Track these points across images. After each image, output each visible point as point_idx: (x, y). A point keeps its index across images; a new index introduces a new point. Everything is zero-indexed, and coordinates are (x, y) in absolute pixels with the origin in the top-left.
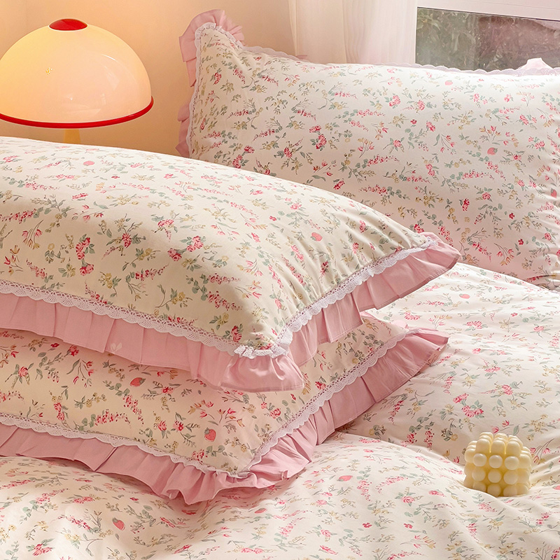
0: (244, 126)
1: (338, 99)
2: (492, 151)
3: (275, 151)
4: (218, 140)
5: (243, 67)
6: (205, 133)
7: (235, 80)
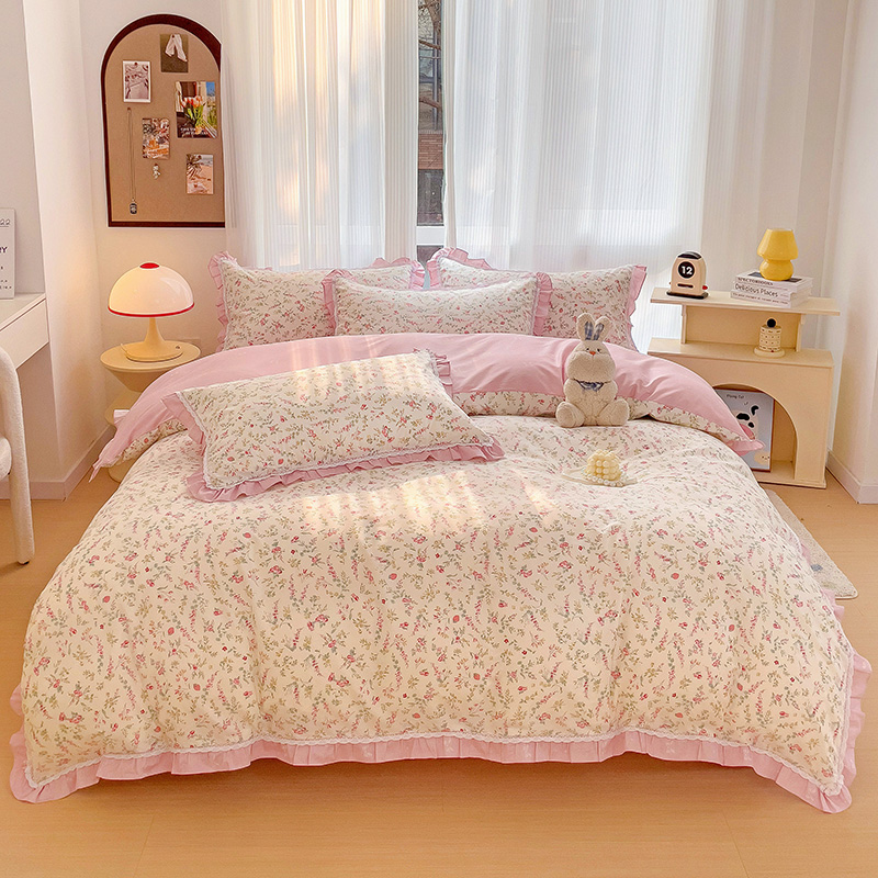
0: (261, 304)
1: (304, 287)
7: (249, 283)
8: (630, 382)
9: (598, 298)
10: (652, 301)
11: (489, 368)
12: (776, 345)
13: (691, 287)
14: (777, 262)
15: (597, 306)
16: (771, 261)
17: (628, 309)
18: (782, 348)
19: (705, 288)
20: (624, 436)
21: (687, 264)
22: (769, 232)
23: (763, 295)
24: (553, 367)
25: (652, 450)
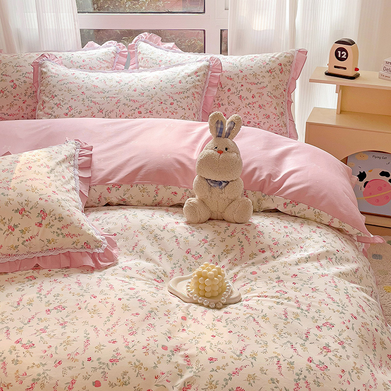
8: (259, 177)
9: (262, 80)
10: (311, 81)
11: (129, 160)
13: (345, 68)
17: (289, 87)
19: (357, 69)
20: (242, 238)
21: (343, 50)
24: (190, 160)
25: (268, 254)
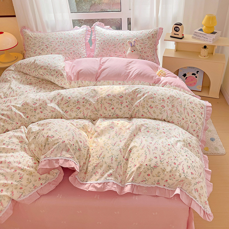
0: (34, 46)
1: (48, 40)
2: (73, 44)
3: (40, 50)
4: (31, 49)
5: (32, 36)
6: (28, 48)
7: (31, 39)
9: (145, 42)
10: (165, 40)
12: (206, 54)
13: (178, 35)
14: (209, 27)
15: (145, 44)
16: (206, 27)
17: (156, 44)
18: (208, 55)
19: (183, 35)
21: (177, 27)
22: (206, 16)
23: (203, 38)
